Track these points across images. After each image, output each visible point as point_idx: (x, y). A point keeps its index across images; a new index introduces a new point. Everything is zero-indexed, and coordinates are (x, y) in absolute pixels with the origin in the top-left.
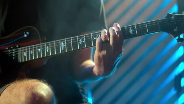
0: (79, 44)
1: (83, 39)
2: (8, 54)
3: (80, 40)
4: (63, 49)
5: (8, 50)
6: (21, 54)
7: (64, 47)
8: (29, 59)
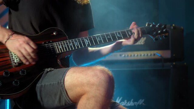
0: (98, 40)
1: (100, 37)
2: (46, 47)
3: (98, 38)
4: (88, 44)
5: (44, 44)
6: (58, 47)
7: (88, 43)
8: (62, 51)
